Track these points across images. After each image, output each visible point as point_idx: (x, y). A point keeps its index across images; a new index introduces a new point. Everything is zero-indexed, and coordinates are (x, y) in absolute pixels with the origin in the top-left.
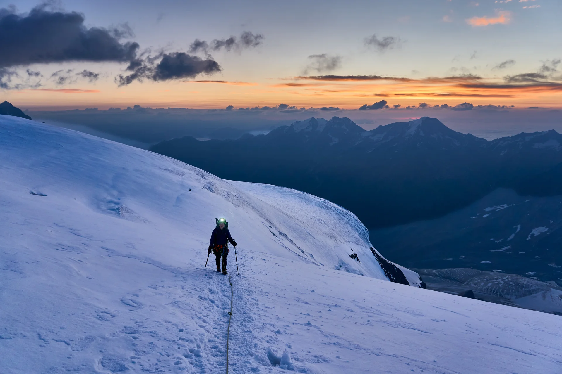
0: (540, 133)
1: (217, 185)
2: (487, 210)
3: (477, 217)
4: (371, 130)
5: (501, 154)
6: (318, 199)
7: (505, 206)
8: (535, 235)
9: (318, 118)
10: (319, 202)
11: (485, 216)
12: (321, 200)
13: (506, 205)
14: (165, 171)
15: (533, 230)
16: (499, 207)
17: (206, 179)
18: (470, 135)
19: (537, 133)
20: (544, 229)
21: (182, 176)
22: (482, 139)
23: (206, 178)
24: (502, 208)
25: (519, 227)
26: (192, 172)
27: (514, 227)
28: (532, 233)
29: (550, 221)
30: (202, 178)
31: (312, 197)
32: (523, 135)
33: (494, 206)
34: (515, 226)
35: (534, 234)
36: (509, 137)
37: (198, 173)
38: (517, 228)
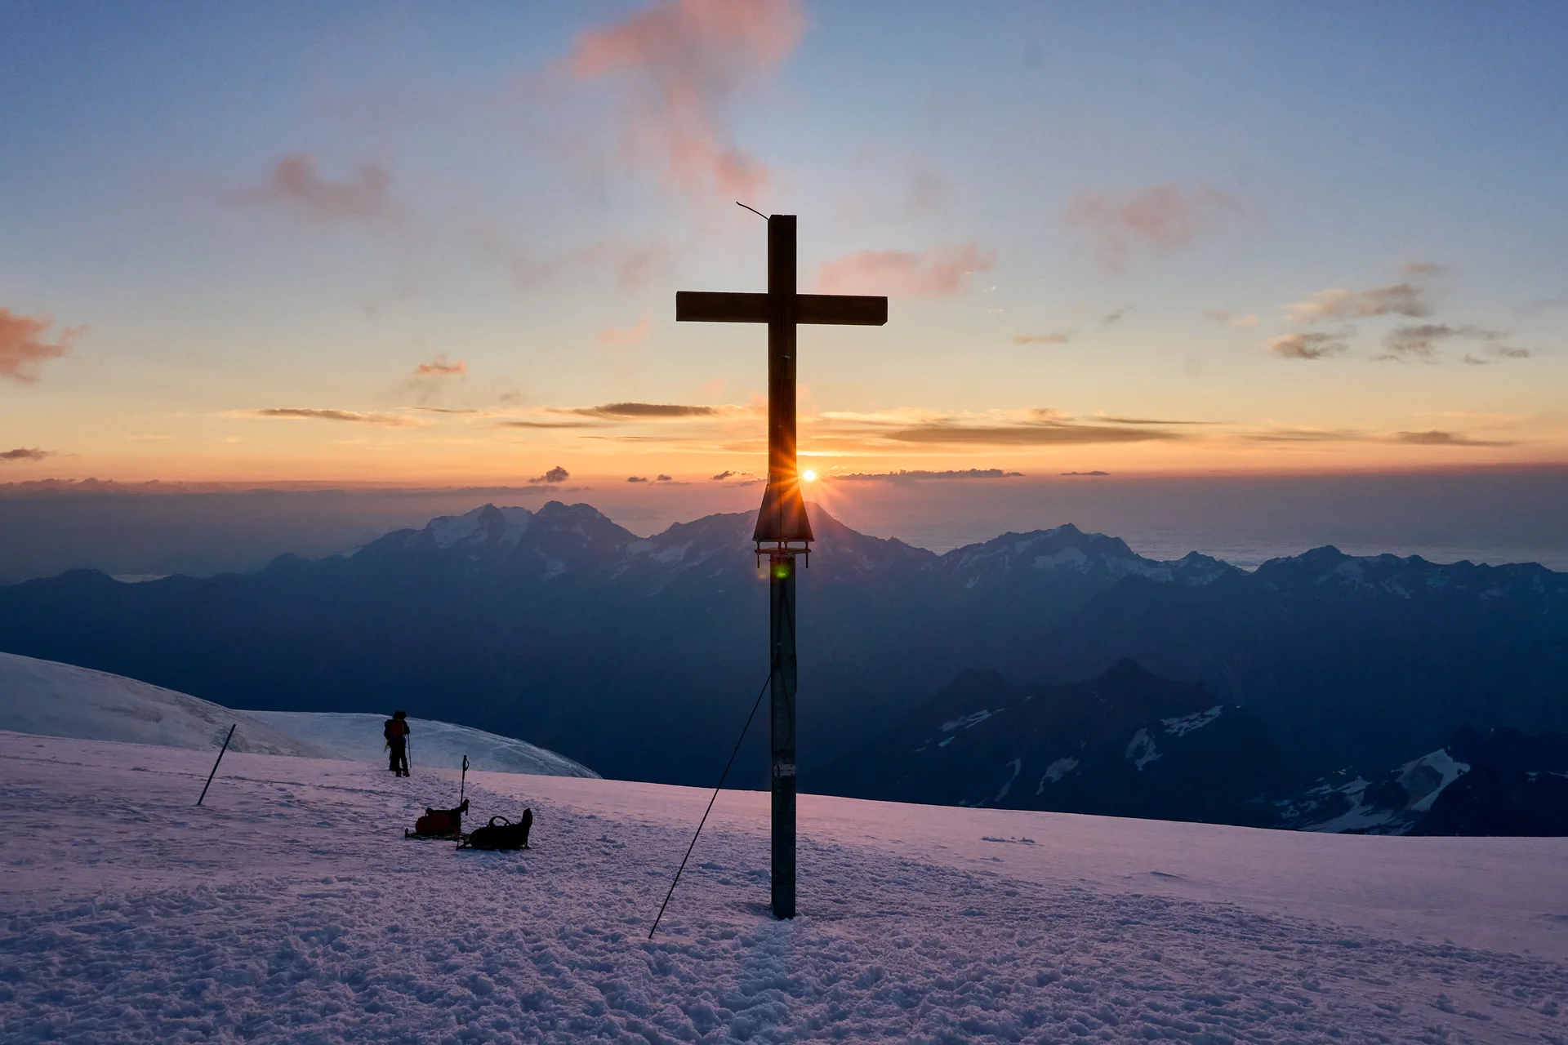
0: (1046, 532)
1: (242, 734)
2: (948, 726)
3: (924, 749)
4: (653, 536)
5: (969, 586)
6: (501, 743)
7: (985, 715)
8: (1053, 781)
9: (504, 507)
10: (504, 749)
11: (942, 744)
12: (510, 745)
13: (986, 711)
14: (116, 713)
15: (1049, 769)
16: (973, 718)
17: (213, 722)
18: (894, 541)
19: (1038, 532)
20: (1068, 764)
21: (158, 720)
22: (923, 550)
23: (215, 719)
24: (978, 720)
25: (1018, 763)
26: (177, 708)
27: (1008, 765)
28: (1047, 775)
29: (1081, 742)
30: (206, 720)
31: (486, 739)
32: (1010, 538)
33: (962, 717)
34: (1011, 763)
35: (1051, 778)
36: (980, 544)
37: (192, 710)
38: (1013, 767)
